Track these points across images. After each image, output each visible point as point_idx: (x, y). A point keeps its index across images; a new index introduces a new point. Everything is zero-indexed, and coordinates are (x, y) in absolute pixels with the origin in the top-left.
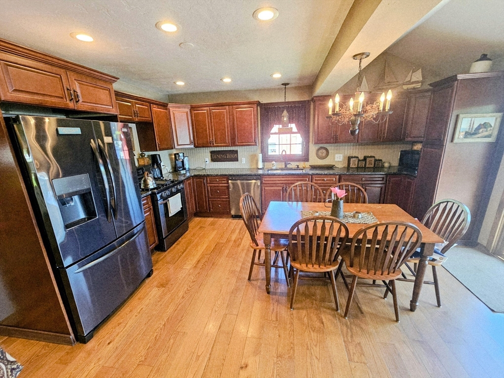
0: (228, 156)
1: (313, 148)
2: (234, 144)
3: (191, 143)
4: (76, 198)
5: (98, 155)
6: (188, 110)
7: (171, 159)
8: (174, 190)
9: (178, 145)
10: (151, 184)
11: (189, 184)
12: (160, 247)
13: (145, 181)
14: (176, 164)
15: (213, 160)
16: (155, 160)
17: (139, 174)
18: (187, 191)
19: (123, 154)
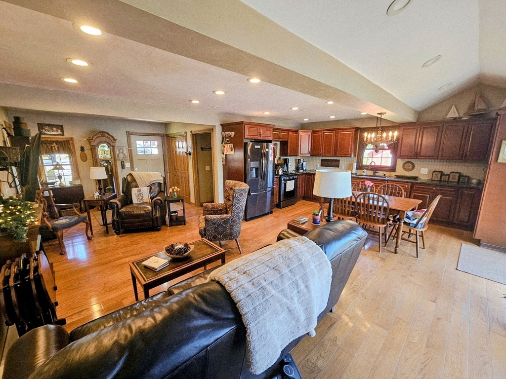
0: (333, 163)
1: (400, 162)
2: (335, 155)
3: (309, 153)
4: (254, 169)
5: (263, 155)
6: (310, 133)
7: (296, 162)
8: (291, 178)
9: (301, 154)
10: (281, 173)
11: (303, 178)
12: (278, 206)
13: (278, 171)
14: (298, 166)
15: (322, 165)
16: (286, 161)
17: (276, 167)
18: (300, 181)
19: (271, 158)
